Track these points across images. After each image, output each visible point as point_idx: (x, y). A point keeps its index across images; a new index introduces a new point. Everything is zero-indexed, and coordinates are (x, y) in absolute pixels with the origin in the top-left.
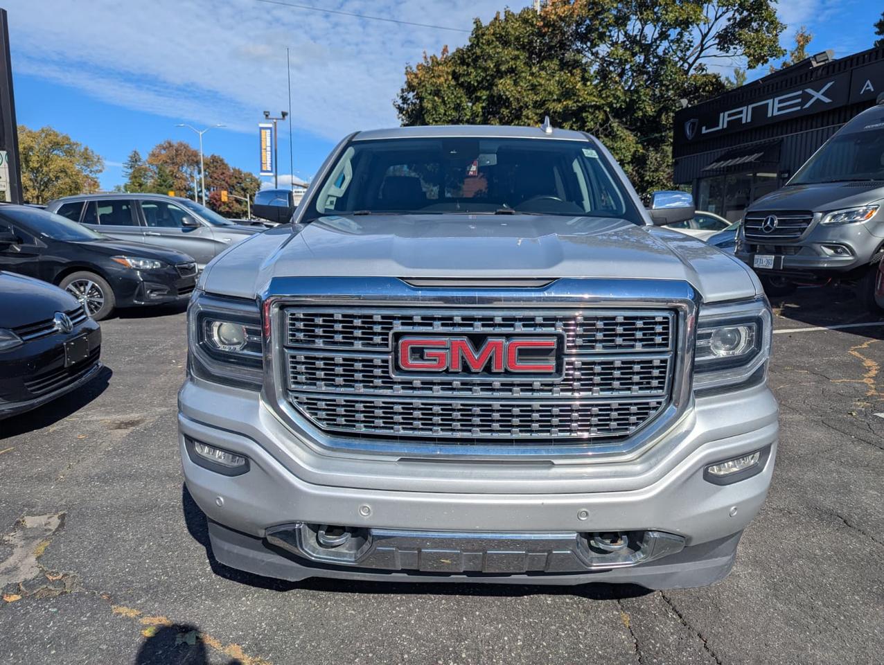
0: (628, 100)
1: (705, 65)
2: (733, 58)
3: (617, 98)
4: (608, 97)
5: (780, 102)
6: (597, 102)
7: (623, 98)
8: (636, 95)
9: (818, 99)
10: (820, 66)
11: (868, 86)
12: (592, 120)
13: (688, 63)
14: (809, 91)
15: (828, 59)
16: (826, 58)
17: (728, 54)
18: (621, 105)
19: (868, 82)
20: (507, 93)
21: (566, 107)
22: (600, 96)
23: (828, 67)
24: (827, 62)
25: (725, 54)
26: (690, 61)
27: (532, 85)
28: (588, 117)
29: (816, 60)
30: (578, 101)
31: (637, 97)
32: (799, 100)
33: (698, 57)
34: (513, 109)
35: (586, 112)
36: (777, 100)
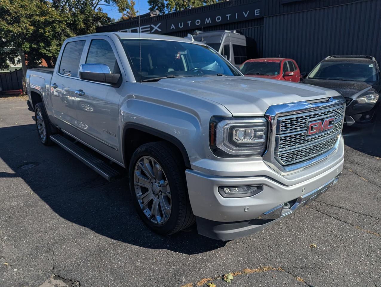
0: (73, 19)
1: (102, 8)
2: (112, 7)
3: (68, 18)
4: (64, 17)
5: (142, 29)
6: (60, 19)
7: (71, 18)
8: (77, 18)
9: (156, 30)
10: (154, 16)
11: (173, 26)
12: (59, 27)
13: (94, 7)
14: (152, 26)
15: (157, 14)
16: (156, 13)
17: (109, 5)
18: (70, 22)
19: (173, 25)
20: (8, 7)
21: (46, 20)
22: (60, 16)
23: (157, 17)
24: (156, 15)
25: (108, 5)
26: (95, 6)
27: (21, 5)
28: (56, 26)
29: (153, 14)
30: (52, 17)
31: (77, 19)
32: (149, 29)
33: (97, 4)
34: (13, 17)
35: (55, 23)
36: (141, 28)
